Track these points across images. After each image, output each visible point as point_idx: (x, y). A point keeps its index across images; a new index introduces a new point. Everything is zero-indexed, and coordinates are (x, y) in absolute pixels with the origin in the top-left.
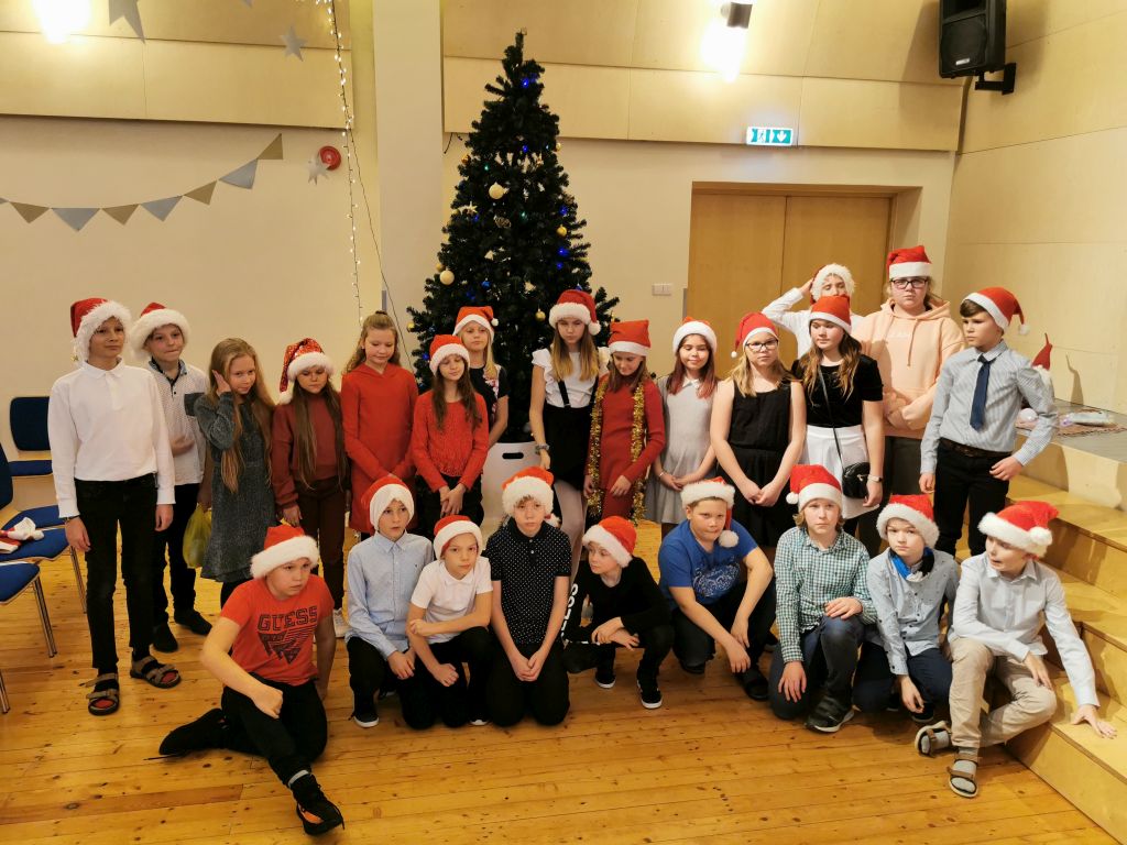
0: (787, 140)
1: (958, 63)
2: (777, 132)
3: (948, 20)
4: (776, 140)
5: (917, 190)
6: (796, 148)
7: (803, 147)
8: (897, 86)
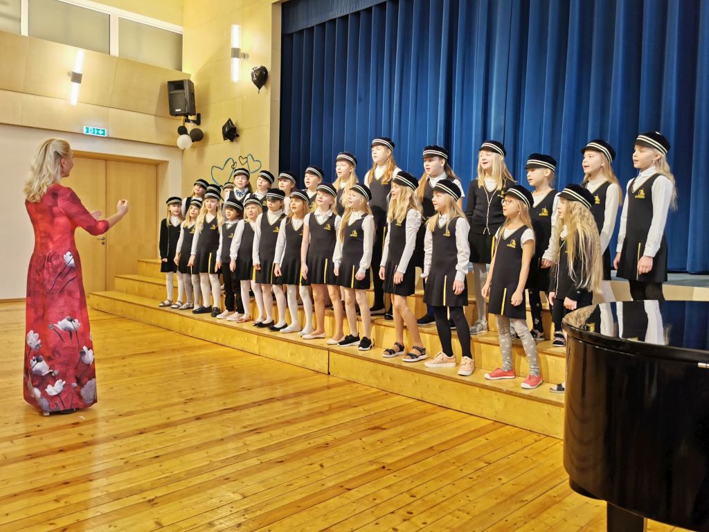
0: (103, 134)
1: (177, 110)
2: (98, 130)
3: (171, 92)
4: (98, 133)
5: (166, 162)
6: (109, 138)
7: (112, 138)
8: (153, 117)
